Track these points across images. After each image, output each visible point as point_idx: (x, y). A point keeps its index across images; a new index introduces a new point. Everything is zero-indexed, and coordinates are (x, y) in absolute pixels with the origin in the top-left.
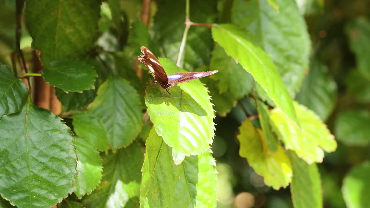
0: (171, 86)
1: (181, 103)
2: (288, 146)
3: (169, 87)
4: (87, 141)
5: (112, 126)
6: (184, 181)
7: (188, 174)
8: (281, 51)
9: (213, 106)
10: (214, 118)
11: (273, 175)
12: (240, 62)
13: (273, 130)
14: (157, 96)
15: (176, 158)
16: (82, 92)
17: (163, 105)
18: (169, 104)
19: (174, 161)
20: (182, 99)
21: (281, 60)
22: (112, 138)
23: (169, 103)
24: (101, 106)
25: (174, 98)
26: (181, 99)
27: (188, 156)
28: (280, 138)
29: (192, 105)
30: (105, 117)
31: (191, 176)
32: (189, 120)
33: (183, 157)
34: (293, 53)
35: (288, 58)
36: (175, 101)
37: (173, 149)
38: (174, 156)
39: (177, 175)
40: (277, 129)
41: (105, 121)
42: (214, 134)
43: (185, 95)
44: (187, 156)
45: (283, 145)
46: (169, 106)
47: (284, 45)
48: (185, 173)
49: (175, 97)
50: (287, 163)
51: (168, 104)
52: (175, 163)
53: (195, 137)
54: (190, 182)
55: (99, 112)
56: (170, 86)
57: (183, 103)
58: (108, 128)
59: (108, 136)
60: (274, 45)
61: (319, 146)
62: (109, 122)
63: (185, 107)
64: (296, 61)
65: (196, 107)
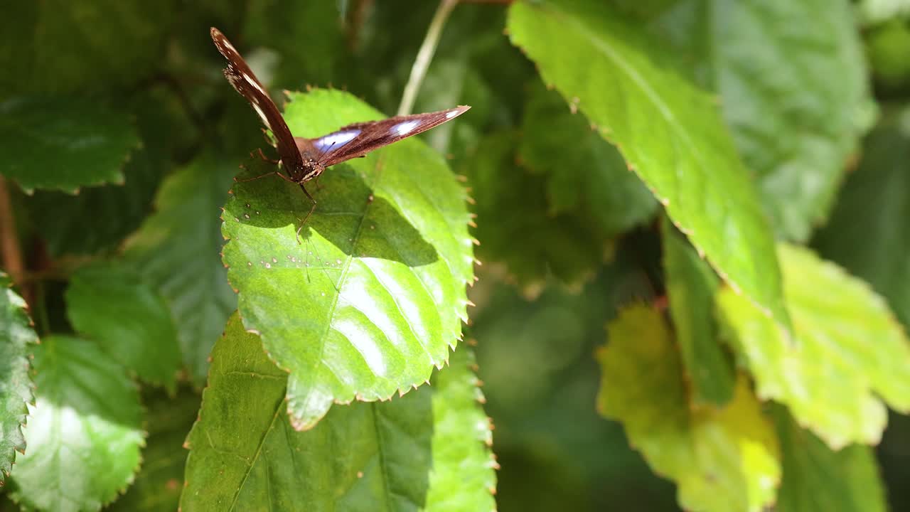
0: (313, 172)
1: (357, 231)
2: (768, 389)
3: (306, 177)
4: (104, 350)
5: (198, 308)
6: (375, 485)
7: (392, 465)
8: (770, 95)
9: (474, 245)
10: (468, 285)
11: (710, 479)
12: (585, 111)
13: (724, 335)
14: (271, 206)
15: (298, 406)
16: (76, 192)
17: (285, 236)
18: (310, 234)
19: (291, 418)
20: (363, 220)
21: (769, 124)
22: (195, 345)
23: (311, 229)
24: (166, 247)
25: (333, 216)
26: (361, 219)
27: (340, 402)
28: (740, 363)
29: (395, 240)
30: (176, 281)
31: (401, 473)
32: (374, 285)
33: (325, 406)
34: (808, 101)
35: (797, 120)
36: (335, 225)
37: (290, 379)
38: (291, 400)
39: (348, 466)
40: (733, 332)
41: (175, 294)
42: (458, 335)
43: (377, 208)
44: (336, 402)
45: (752, 385)
46: (310, 238)
47: (782, 75)
48: (382, 461)
49: (339, 211)
50: (765, 443)
51: (305, 234)
52: (295, 424)
53: (382, 340)
54: (395, 491)
55: (158, 264)
56: (310, 174)
57: (364, 233)
58: (185, 316)
59: (184, 338)
60: (750, 76)
61: (875, 394)
62: (192, 295)
63: (369, 244)
64: (818, 128)
65: (407, 247)
